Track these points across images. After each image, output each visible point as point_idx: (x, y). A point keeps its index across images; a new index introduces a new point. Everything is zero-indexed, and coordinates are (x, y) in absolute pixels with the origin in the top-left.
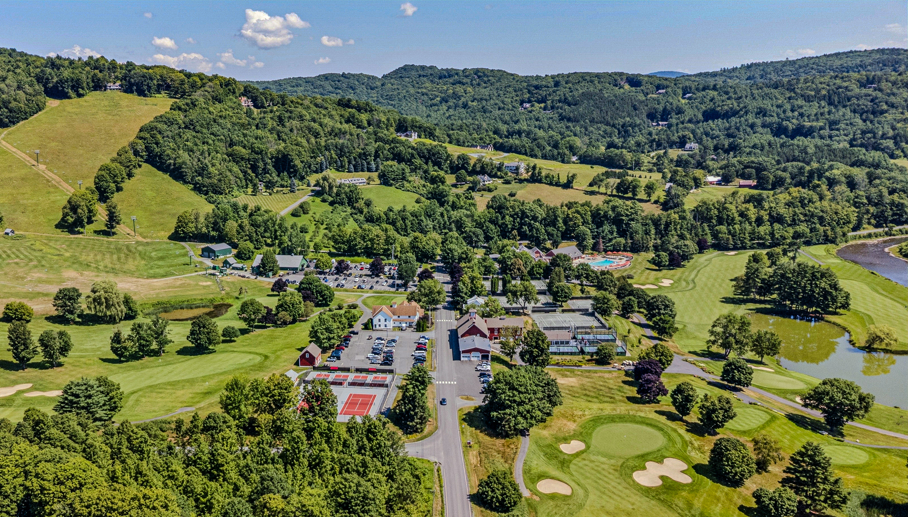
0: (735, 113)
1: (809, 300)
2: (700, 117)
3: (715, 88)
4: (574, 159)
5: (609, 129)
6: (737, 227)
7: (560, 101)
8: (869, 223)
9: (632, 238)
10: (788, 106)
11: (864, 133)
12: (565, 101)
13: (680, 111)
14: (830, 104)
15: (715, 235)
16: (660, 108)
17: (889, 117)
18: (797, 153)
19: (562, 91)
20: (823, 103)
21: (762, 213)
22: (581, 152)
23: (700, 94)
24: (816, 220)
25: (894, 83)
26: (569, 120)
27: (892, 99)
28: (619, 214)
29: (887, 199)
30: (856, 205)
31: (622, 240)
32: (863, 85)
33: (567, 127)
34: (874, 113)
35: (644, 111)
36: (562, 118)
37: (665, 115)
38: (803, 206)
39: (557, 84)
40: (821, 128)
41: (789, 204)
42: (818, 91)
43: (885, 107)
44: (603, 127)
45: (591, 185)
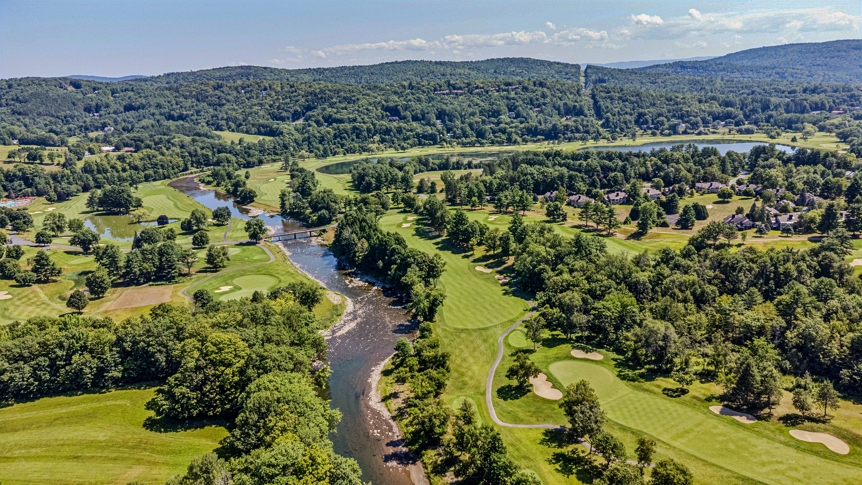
0: (143, 107)
2: (122, 109)
3: (132, 90)
4: (15, 142)
5: (53, 120)
6: (108, 174)
7: (13, 100)
10: (174, 102)
11: (213, 117)
12: (17, 100)
13: (107, 106)
14: (198, 100)
15: (95, 180)
16: (94, 104)
17: (226, 107)
18: (165, 130)
19: (13, 93)
20: (193, 100)
21: (125, 165)
22: (19, 137)
23: (122, 94)
24: (159, 166)
25: (230, 88)
26: (20, 114)
27: (229, 97)
29: (199, 152)
30: (183, 157)
31: (30, 190)
32: (215, 89)
33: (18, 120)
34: (219, 105)
35: (81, 106)
36: (14, 113)
37: (98, 109)
38: (150, 159)
39: (10, 86)
40: (192, 115)
41: (141, 159)
42: (191, 92)
43: (224, 102)
44: (49, 118)
45: (9, 157)
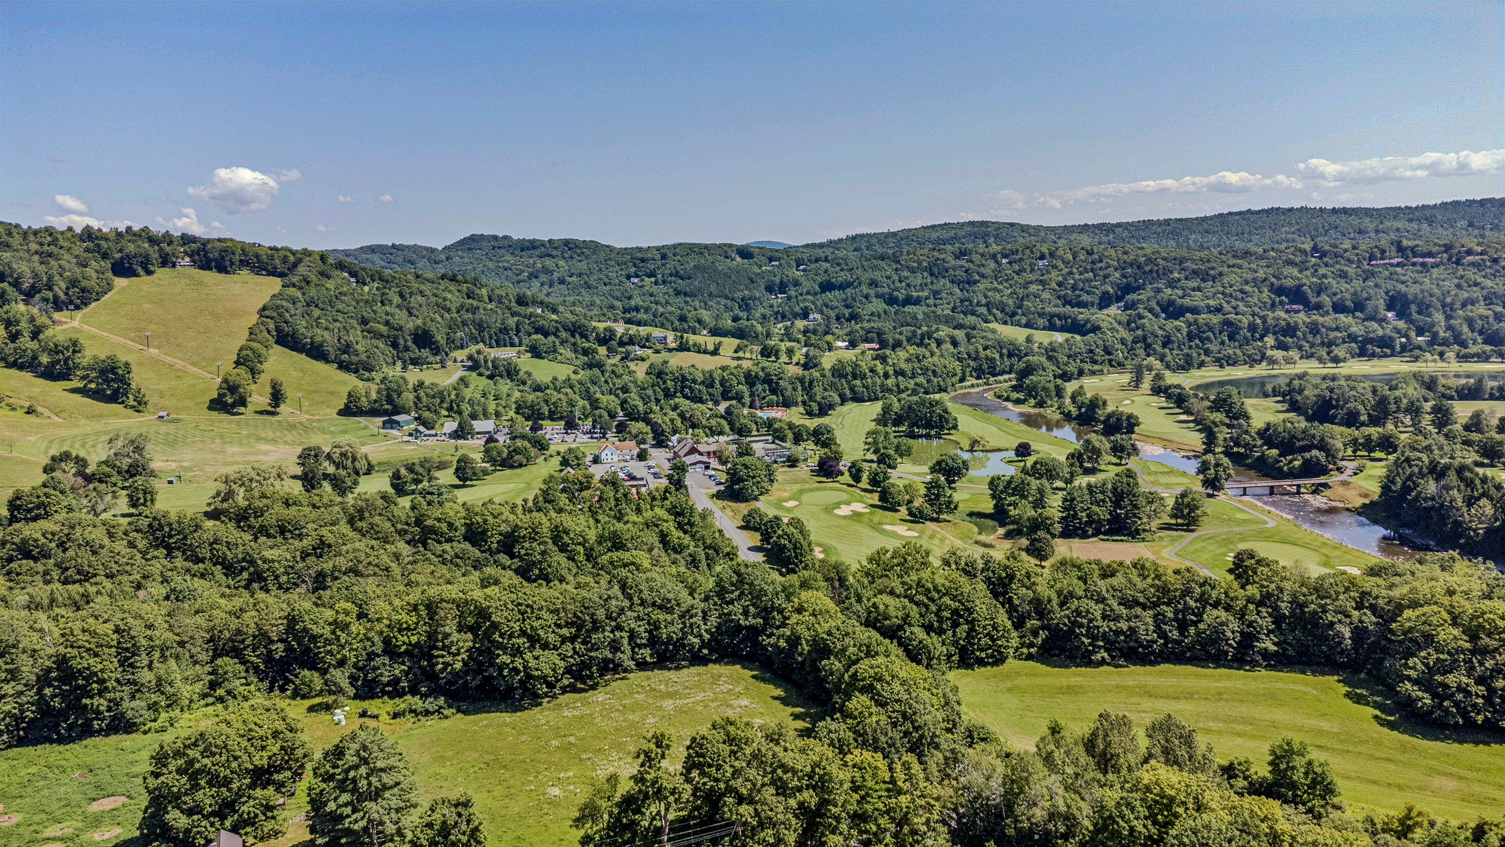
0: (849, 285)
1: (929, 425)
2: (817, 289)
3: (826, 260)
4: (705, 332)
5: (729, 303)
6: (869, 380)
7: (671, 275)
8: (971, 376)
9: (783, 395)
10: (896, 278)
11: (962, 301)
12: (677, 274)
13: (797, 284)
14: (932, 275)
15: (852, 389)
16: (777, 280)
17: (981, 286)
18: (909, 320)
19: (671, 264)
20: (925, 274)
21: (888, 368)
22: (712, 325)
23: (813, 266)
24: (930, 373)
25: (982, 255)
26: (686, 294)
27: (982, 270)
28: (768, 375)
29: (982, 354)
30: (960, 360)
31: (774, 397)
32: (957, 257)
33: (686, 302)
34: (969, 283)
35: (762, 285)
36: (678, 293)
37: (782, 288)
38: (919, 361)
39: (664, 257)
40: (927, 298)
41: (908, 360)
42: (920, 263)
43: (977, 277)
44: (724, 301)
45: (736, 351)
